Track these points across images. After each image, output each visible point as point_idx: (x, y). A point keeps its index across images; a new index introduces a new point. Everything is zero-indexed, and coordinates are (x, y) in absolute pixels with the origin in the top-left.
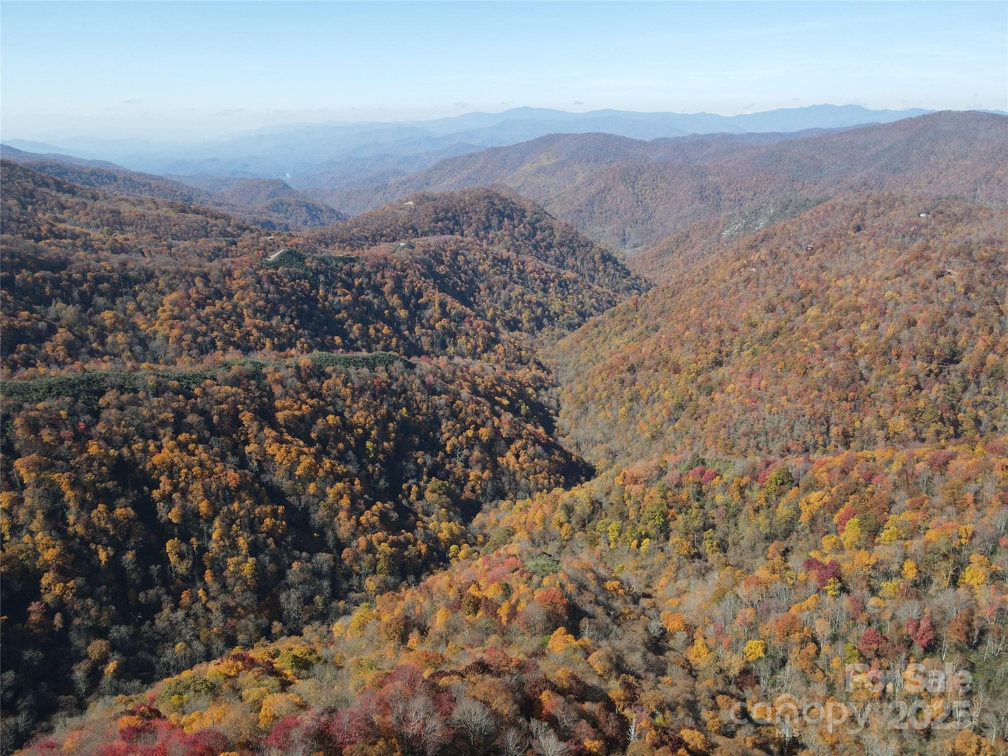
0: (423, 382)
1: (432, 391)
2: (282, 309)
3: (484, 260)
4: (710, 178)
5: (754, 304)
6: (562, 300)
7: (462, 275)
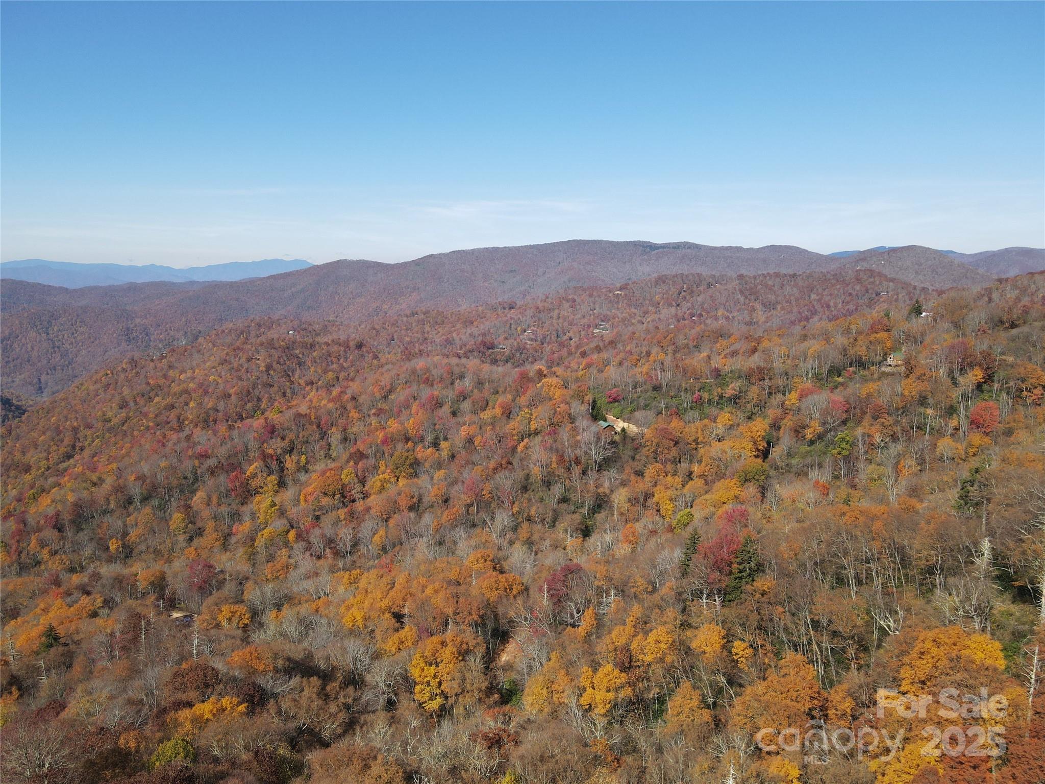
4: (137, 321)
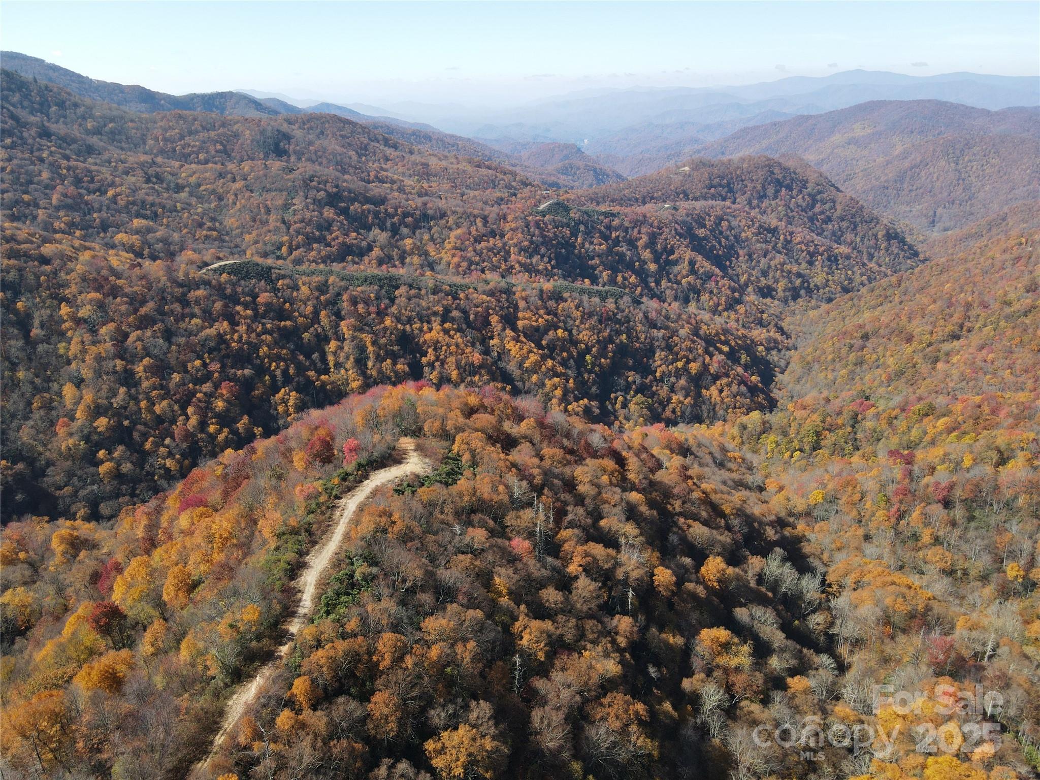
0: (646, 317)
1: (653, 325)
2: (543, 250)
3: (749, 227)
5: (1015, 283)
6: (828, 274)
7: (723, 240)
